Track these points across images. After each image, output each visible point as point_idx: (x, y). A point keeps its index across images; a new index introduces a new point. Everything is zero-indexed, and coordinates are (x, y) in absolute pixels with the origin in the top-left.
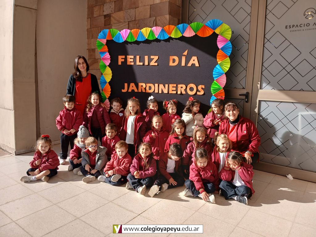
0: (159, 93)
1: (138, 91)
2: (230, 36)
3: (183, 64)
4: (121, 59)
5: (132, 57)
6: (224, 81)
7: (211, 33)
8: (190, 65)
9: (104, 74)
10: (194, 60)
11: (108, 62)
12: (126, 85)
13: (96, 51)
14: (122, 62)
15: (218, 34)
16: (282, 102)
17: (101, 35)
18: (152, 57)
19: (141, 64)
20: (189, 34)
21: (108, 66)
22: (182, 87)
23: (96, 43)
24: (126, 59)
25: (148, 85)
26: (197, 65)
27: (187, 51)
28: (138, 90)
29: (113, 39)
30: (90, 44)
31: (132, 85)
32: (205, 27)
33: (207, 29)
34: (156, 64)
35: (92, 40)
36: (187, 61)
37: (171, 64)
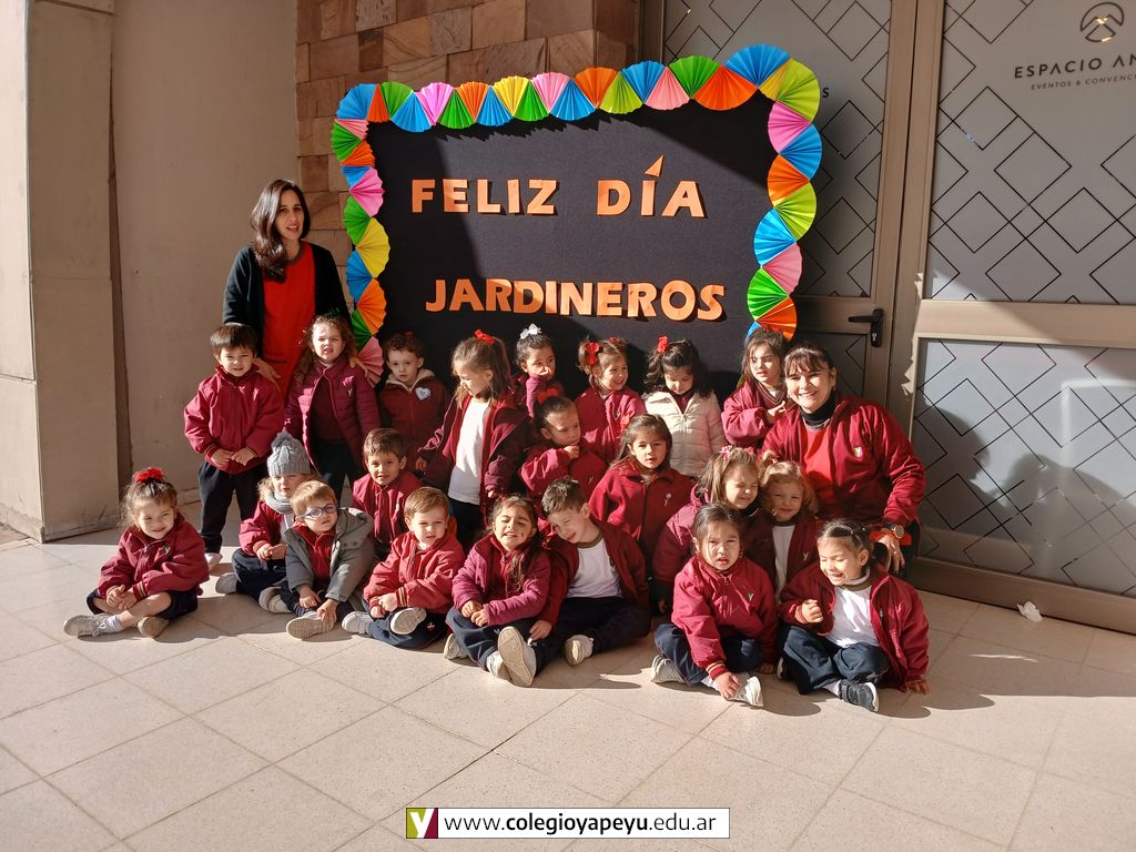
0: (562, 313)
1: (485, 307)
2: (815, 106)
3: (647, 208)
4: (420, 192)
5: (463, 184)
6: (795, 271)
7: (747, 95)
8: (670, 211)
9: (361, 248)
10: (685, 195)
11: (374, 204)
12: (441, 285)
13: (330, 162)
14: (423, 201)
15: (773, 98)
16: (1001, 343)
17: (347, 104)
18: (534, 184)
19: (496, 208)
20: (668, 98)
21: (375, 216)
22: (642, 294)
23: (331, 136)
24: (439, 192)
25: (521, 286)
26: (697, 211)
27: (658, 164)
28: (484, 303)
29: (392, 119)
30: (311, 135)
31: (463, 284)
32: (724, 74)
33: (732, 81)
34: (549, 209)
35: (317, 122)
36: (661, 200)
37: (604, 208)
